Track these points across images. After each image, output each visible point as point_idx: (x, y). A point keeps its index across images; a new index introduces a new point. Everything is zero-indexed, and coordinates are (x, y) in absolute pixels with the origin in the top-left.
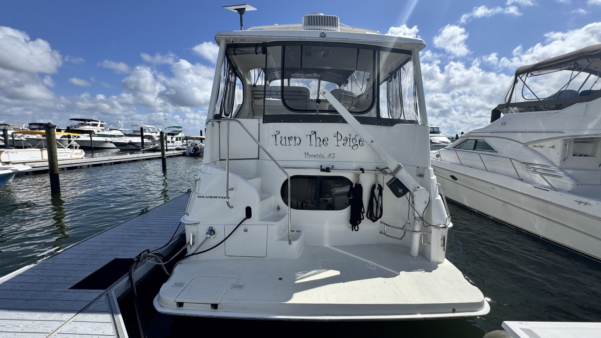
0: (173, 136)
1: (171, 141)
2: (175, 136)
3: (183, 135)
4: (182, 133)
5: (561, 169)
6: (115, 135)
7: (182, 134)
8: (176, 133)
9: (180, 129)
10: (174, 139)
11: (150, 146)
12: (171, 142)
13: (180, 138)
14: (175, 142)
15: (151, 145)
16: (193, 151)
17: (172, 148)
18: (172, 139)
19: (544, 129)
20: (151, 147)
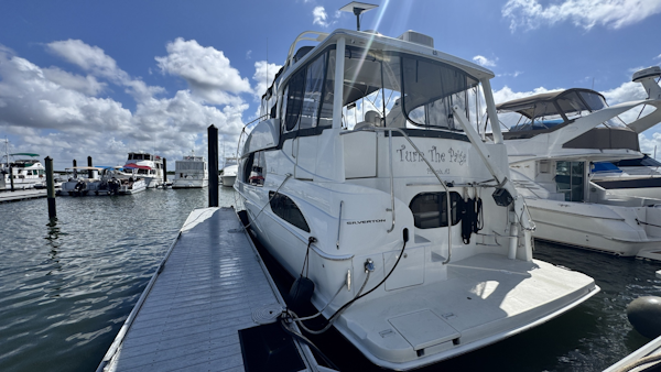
0: (21, 169)
2: (26, 168)
5: (536, 183)
8: (28, 164)
9: (35, 158)
10: (25, 173)
12: (18, 177)
13: (35, 171)
17: (21, 186)
18: (20, 172)
19: (517, 153)
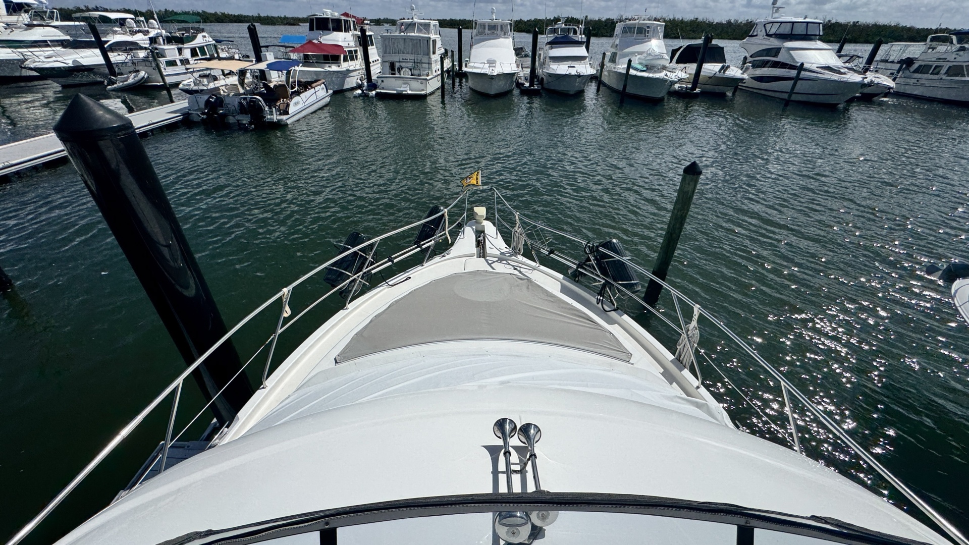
0: (180, 46)
1: (181, 61)
2: (186, 46)
3: (207, 39)
4: (204, 34)
6: (45, 41)
7: (204, 37)
8: (187, 37)
10: (187, 54)
11: (128, 78)
12: (179, 63)
13: (202, 49)
14: (192, 61)
15: (130, 72)
16: (203, 113)
18: (180, 54)
20: (130, 81)
